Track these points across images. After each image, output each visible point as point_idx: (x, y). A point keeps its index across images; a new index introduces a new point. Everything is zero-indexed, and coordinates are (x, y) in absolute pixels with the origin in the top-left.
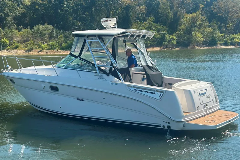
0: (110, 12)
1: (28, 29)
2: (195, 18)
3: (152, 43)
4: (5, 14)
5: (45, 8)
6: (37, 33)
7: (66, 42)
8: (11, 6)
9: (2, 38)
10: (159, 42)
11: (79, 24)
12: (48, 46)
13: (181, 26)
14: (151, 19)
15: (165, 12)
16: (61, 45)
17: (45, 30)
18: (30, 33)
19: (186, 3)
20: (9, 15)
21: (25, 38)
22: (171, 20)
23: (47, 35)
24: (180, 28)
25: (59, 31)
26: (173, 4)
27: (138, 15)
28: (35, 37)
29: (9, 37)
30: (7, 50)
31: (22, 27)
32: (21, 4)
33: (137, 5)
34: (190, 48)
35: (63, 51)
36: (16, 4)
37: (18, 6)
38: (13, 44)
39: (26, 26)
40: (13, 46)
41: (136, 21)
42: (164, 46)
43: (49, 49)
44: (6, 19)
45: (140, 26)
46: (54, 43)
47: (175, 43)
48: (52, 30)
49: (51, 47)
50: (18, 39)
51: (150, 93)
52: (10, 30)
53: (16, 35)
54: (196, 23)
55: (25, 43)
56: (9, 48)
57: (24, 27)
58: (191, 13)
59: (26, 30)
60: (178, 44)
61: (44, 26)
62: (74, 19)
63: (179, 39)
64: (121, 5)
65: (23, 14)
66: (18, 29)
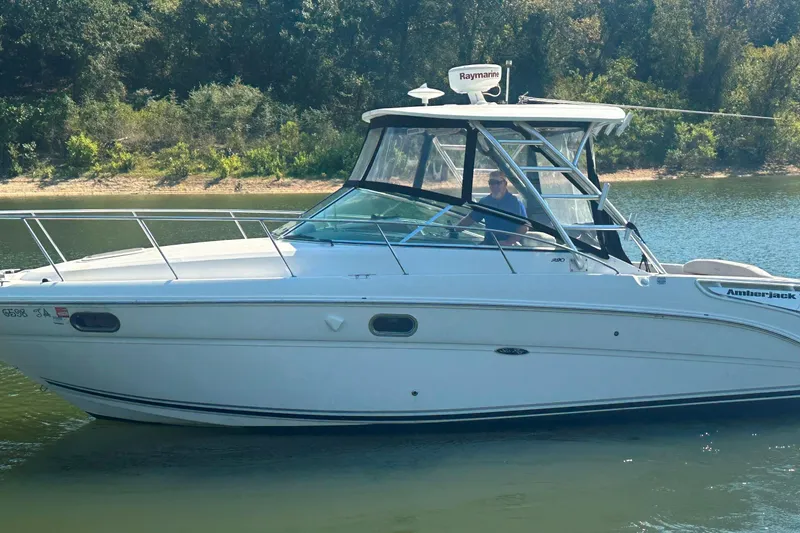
0: (470, 39)
1: (169, 100)
2: (784, 64)
3: (628, 154)
4: (85, 43)
5: (233, 22)
6: (204, 115)
7: (309, 150)
8: (108, 16)
9: (71, 133)
10: (652, 150)
11: (359, 82)
12: (242, 162)
13: (733, 92)
14: (623, 65)
15: (673, 41)
16: (290, 160)
17: (231, 104)
18: (177, 115)
19: (752, 8)
20: (100, 50)
21: (158, 134)
22: (696, 69)
23: (238, 125)
24: (731, 99)
25: (284, 108)
26: (702, 10)
27: (575, 48)
28: (196, 129)
29: (100, 131)
30: (93, 177)
31: (147, 91)
32: (145, 8)
33: (569, 14)
34: (765, 172)
35: (301, 181)
36: (125, 7)
37: (134, 14)
38: (115, 156)
39: (161, 92)
40: (114, 165)
41: (567, 74)
42: (668, 164)
43: (245, 175)
44: (89, 62)
45: (583, 90)
46: (265, 152)
47: (711, 153)
48: (259, 105)
49: (256, 169)
50: (133, 137)
51: (778, 296)
52: (104, 105)
53: (123, 123)
54: (789, 81)
55: (157, 152)
56: (99, 169)
57: (153, 94)
58: (771, 44)
59: (164, 103)
60: (722, 160)
61: (229, 91)
62: (338, 65)
63: (726, 140)
64: (511, 12)
65: (151, 45)
66: (134, 100)
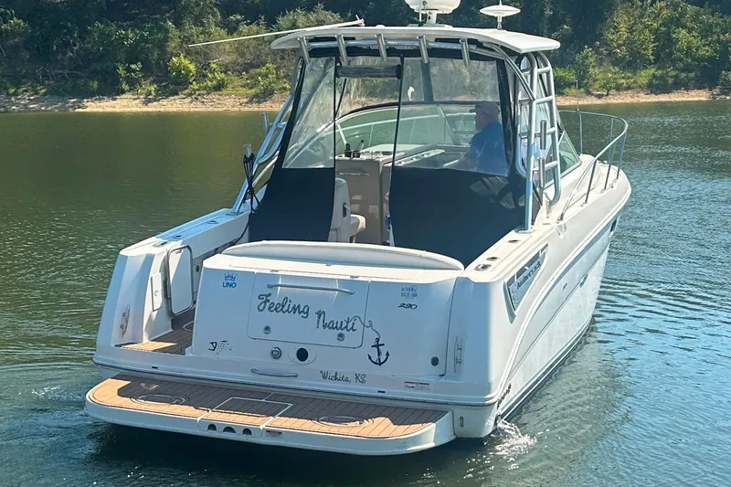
1: (258, 24)
3: (684, 75)
9: (172, 55)
10: (706, 70)
18: (266, 38)
29: (197, 53)
30: (190, 95)
31: (239, 17)
38: (210, 76)
39: (251, 17)
40: (209, 83)
42: (722, 85)
45: (642, 16)
50: (226, 59)
52: (201, 29)
55: (247, 73)
56: (196, 87)
57: (245, 19)
59: (254, 28)
61: (312, 16)
66: (228, 25)
